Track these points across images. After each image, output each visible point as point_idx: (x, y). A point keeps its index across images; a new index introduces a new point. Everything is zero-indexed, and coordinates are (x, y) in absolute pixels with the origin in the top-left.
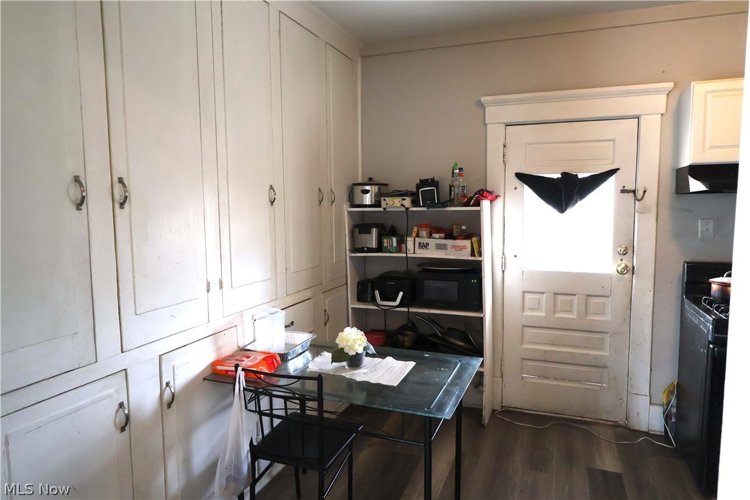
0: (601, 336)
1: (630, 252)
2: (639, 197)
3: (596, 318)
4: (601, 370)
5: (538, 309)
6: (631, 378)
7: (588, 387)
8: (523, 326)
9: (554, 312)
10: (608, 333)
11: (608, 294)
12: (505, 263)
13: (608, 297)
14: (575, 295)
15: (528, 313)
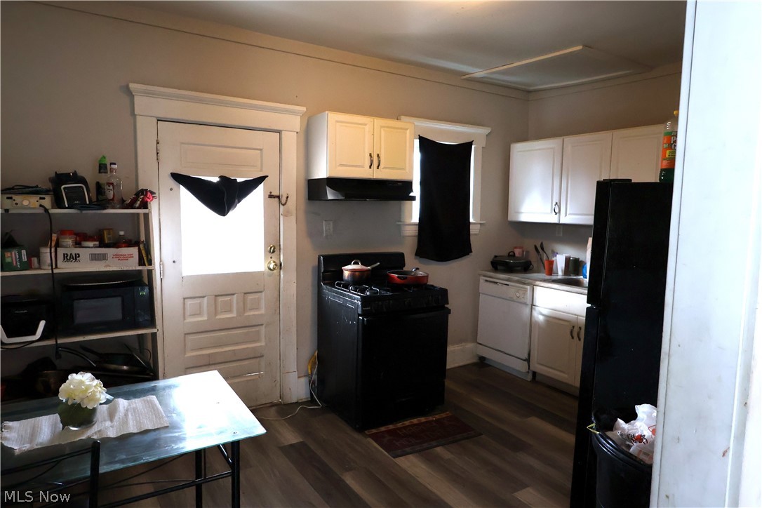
0: (257, 329)
1: (277, 250)
2: (283, 202)
3: (252, 313)
4: (258, 360)
5: (199, 314)
6: (283, 361)
7: (249, 378)
8: (185, 334)
9: (216, 314)
10: (262, 325)
11: (262, 290)
12: (163, 270)
13: (261, 292)
14: (233, 294)
15: (189, 320)
